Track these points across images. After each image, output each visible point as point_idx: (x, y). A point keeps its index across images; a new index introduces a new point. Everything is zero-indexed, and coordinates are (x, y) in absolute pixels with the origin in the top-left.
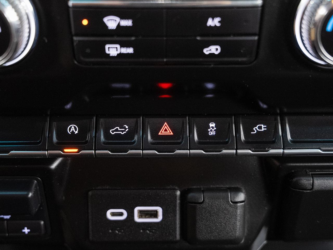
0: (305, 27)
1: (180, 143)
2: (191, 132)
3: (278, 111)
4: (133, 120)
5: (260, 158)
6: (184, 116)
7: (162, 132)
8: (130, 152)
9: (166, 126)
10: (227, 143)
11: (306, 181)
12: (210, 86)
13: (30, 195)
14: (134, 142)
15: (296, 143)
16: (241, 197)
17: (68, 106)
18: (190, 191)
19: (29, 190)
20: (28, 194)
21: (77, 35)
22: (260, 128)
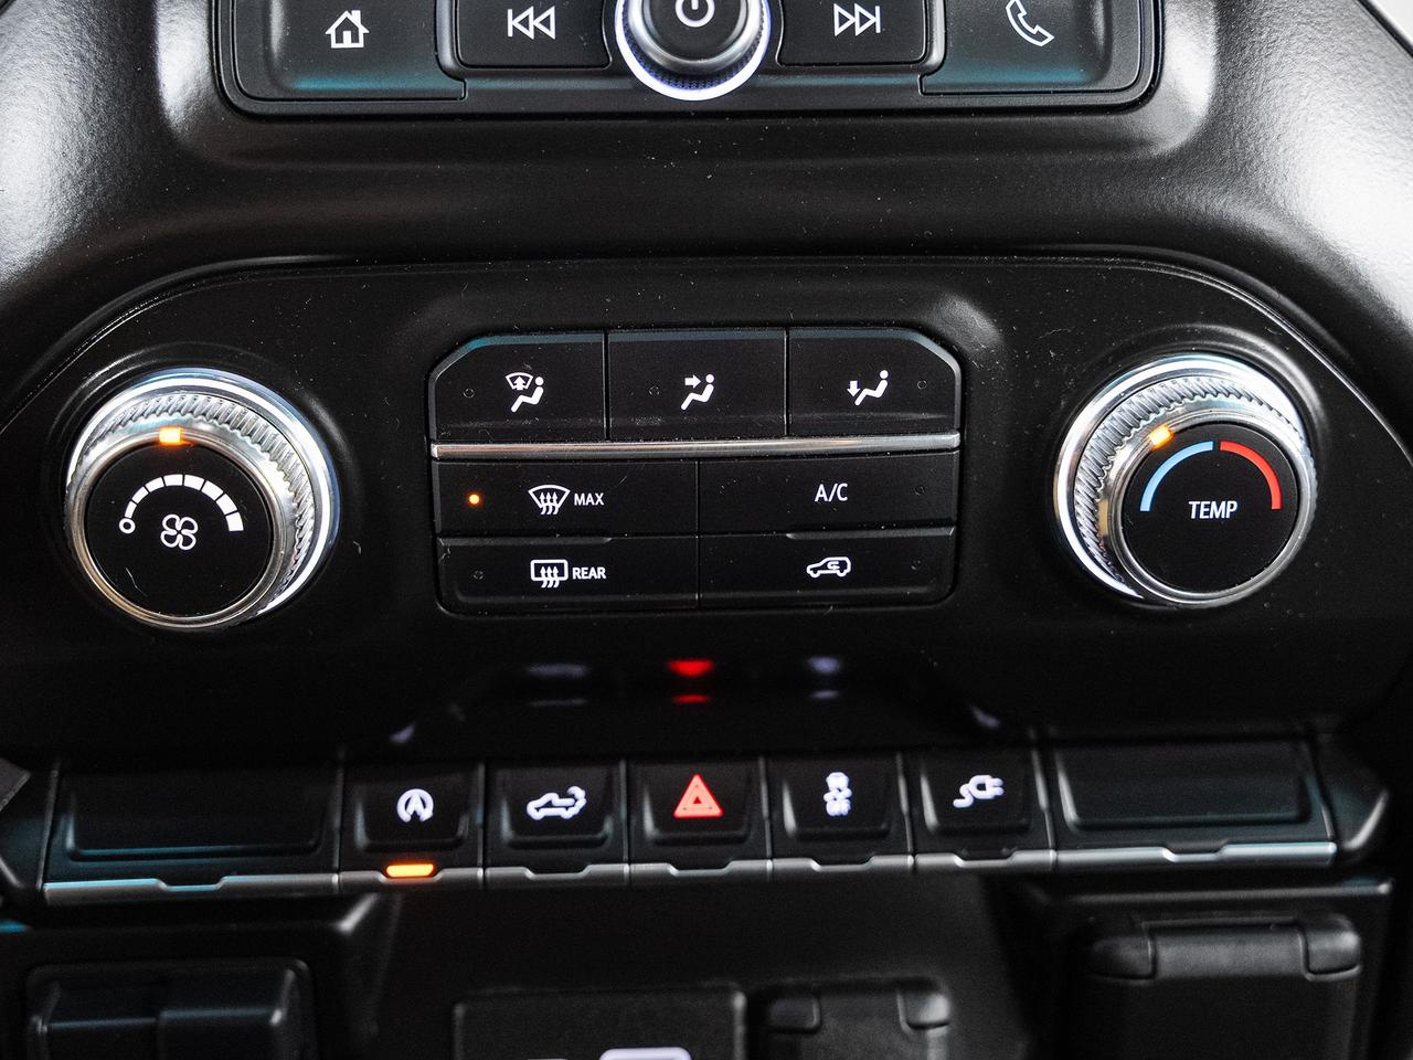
0: (1082, 500)
1: (741, 840)
2: (776, 804)
3: (1032, 735)
4: (597, 773)
5: (987, 877)
6: (749, 755)
7: (686, 808)
8: (591, 869)
9: (697, 787)
10: (884, 834)
11: (1134, 952)
12: (825, 665)
13: (277, 1017)
14: (603, 840)
15: (1093, 830)
16: (938, 1008)
17: (403, 736)
18: (777, 993)
19: (271, 1002)
20: (269, 1016)
21: (447, 534)
22: (981, 787)
